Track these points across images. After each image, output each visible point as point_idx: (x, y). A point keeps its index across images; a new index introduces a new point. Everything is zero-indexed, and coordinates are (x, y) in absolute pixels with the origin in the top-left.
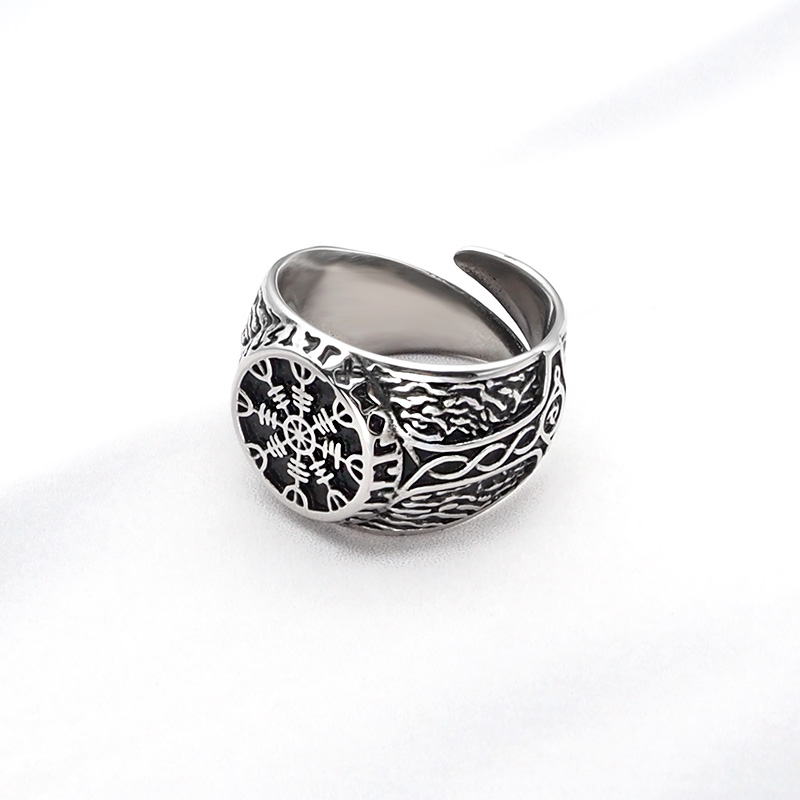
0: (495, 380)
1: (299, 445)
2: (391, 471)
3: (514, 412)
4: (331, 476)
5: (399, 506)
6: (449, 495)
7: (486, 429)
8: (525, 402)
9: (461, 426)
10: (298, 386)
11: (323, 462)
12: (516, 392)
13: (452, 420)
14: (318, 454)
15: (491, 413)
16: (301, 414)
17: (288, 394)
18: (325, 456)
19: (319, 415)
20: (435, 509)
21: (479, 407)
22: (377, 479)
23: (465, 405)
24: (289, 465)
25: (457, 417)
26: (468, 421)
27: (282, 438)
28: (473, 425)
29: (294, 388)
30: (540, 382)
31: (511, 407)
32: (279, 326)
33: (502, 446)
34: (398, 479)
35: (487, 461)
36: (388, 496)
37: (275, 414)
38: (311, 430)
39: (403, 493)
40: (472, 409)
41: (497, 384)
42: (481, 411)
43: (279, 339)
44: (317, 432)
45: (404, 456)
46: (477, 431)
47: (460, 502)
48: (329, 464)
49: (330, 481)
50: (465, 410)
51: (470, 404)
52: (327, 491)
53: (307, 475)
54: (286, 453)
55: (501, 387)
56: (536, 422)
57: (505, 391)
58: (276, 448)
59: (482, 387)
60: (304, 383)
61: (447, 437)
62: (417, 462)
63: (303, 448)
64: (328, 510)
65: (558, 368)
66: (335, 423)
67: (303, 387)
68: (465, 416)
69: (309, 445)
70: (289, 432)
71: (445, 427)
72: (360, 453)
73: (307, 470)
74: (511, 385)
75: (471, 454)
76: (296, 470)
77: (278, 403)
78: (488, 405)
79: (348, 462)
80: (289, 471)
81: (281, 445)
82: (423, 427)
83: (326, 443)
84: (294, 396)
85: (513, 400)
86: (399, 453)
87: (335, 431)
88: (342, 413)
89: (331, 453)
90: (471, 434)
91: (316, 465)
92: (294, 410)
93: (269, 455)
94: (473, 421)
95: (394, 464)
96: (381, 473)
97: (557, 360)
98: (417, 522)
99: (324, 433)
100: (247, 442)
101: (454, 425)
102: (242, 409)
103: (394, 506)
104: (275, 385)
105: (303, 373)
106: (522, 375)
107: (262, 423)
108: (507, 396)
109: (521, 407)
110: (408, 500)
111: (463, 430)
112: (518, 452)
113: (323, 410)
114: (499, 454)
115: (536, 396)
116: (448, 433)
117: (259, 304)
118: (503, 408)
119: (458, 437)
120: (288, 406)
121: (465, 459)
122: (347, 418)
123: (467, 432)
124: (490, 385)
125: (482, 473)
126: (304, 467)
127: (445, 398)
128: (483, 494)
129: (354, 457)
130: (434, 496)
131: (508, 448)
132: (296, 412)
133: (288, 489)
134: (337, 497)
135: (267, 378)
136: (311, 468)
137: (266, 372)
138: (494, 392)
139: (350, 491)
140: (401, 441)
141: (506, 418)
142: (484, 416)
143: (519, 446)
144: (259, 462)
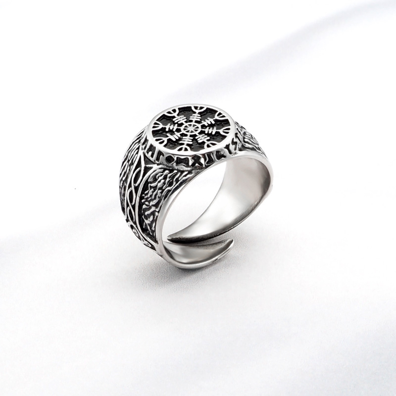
0: (157, 217)
1: (188, 126)
2: (150, 153)
3: (143, 217)
4: (167, 130)
5: (138, 148)
6: (129, 170)
7: (143, 201)
8: (144, 224)
9: (148, 192)
10: (208, 140)
11: (174, 130)
12: (149, 222)
13: (152, 190)
14: (178, 130)
15: (147, 207)
16: (198, 135)
17: (208, 135)
18: (176, 133)
19: (191, 140)
20: (129, 161)
21: (152, 203)
22: (151, 146)
23: (155, 198)
24: (185, 118)
25: (153, 192)
26: (149, 196)
27: (196, 122)
28: (146, 197)
29: (209, 138)
30: (148, 235)
31: (145, 216)
32: (237, 149)
33: (133, 203)
34: (146, 154)
35: (131, 193)
36: (144, 146)
37: (207, 125)
38: (189, 134)
39: (141, 153)
40: (152, 200)
41: (155, 217)
42: (149, 203)
43: (231, 145)
44: (186, 135)
45: (152, 162)
46: (144, 197)
47: (125, 173)
48: (171, 132)
49: (165, 128)
50: (153, 197)
51: (154, 201)
52: (163, 125)
53: (176, 122)
54: (190, 119)
55: (154, 218)
56: (135, 223)
57: (151, 218)
58: (195, 117)
59: (157, 210)
60: (207, 143)
61: (148, 183)
62: (147, 166)
63: (186, 126)
64: (157, 120)
65: (150, 246)
66: (183, 144)
67: (206, 141)
68: (151, 196)
69: (185, 129)
70: (196, 125)
71: (152, 185)
72: (165, 146)
73: (177, 123)
74: (152, 222)
75: (136, 189)
76: (181, 119)
77: (209, 129)
78: (150, 208)
79: (165, 140)
80: (183, 116)
81: (194, 120)
82: (157, 176)
83: (180, 136)
84: (206, 136)
85: (147, 219)
86: (154, 161)
87: (180, 142)
88: (183, 149)
89: (175, 136)
90: (144, 194)
91: (176, 127)
92: (202, 133)
93: (195, 113)
94: (148, 198)
95: (152, 156)
96: (152, 148)
97: (153, 248)
98: (129, 152)
99: (184, 138)
100: (207, 108)
101: (151, 189)
102: (220, 114)
103: (139, 146)
104: (216, 132)
105: (211, 145)
106: (154, 229)
107: (208, 118)
108: (150, 218)
109: (144, 221)
110: (137, 153)
111: (147, 192)
112: (128, 208)
113: (191, 143)
114: (131, 201)
115: (144, 230)
116: (149, 185)
117: (255, 148)
118: (146, 213)
119: (145, 188)
120: (204, 131)
121: (136, 185)
122: (180, 150)
123: (146, 192)
124: (157, 213)
125: (129, 188)
126: (179, 123)
127: (162, 193)
128: (123, 184)
129: (165, 142)
130: (132, 164)
131: (131, 205)
132: (200, 133)
133: (177, 111)
134: (158, 127)
135: (221, 131)
136: (176, 125)
137: (224, 132)
138: (153, 213)
139: (155, 133)
140: (158, 165)
141: (142, 212)
142: (147, 203)
143: (130, 210)
144: (196, 108)
